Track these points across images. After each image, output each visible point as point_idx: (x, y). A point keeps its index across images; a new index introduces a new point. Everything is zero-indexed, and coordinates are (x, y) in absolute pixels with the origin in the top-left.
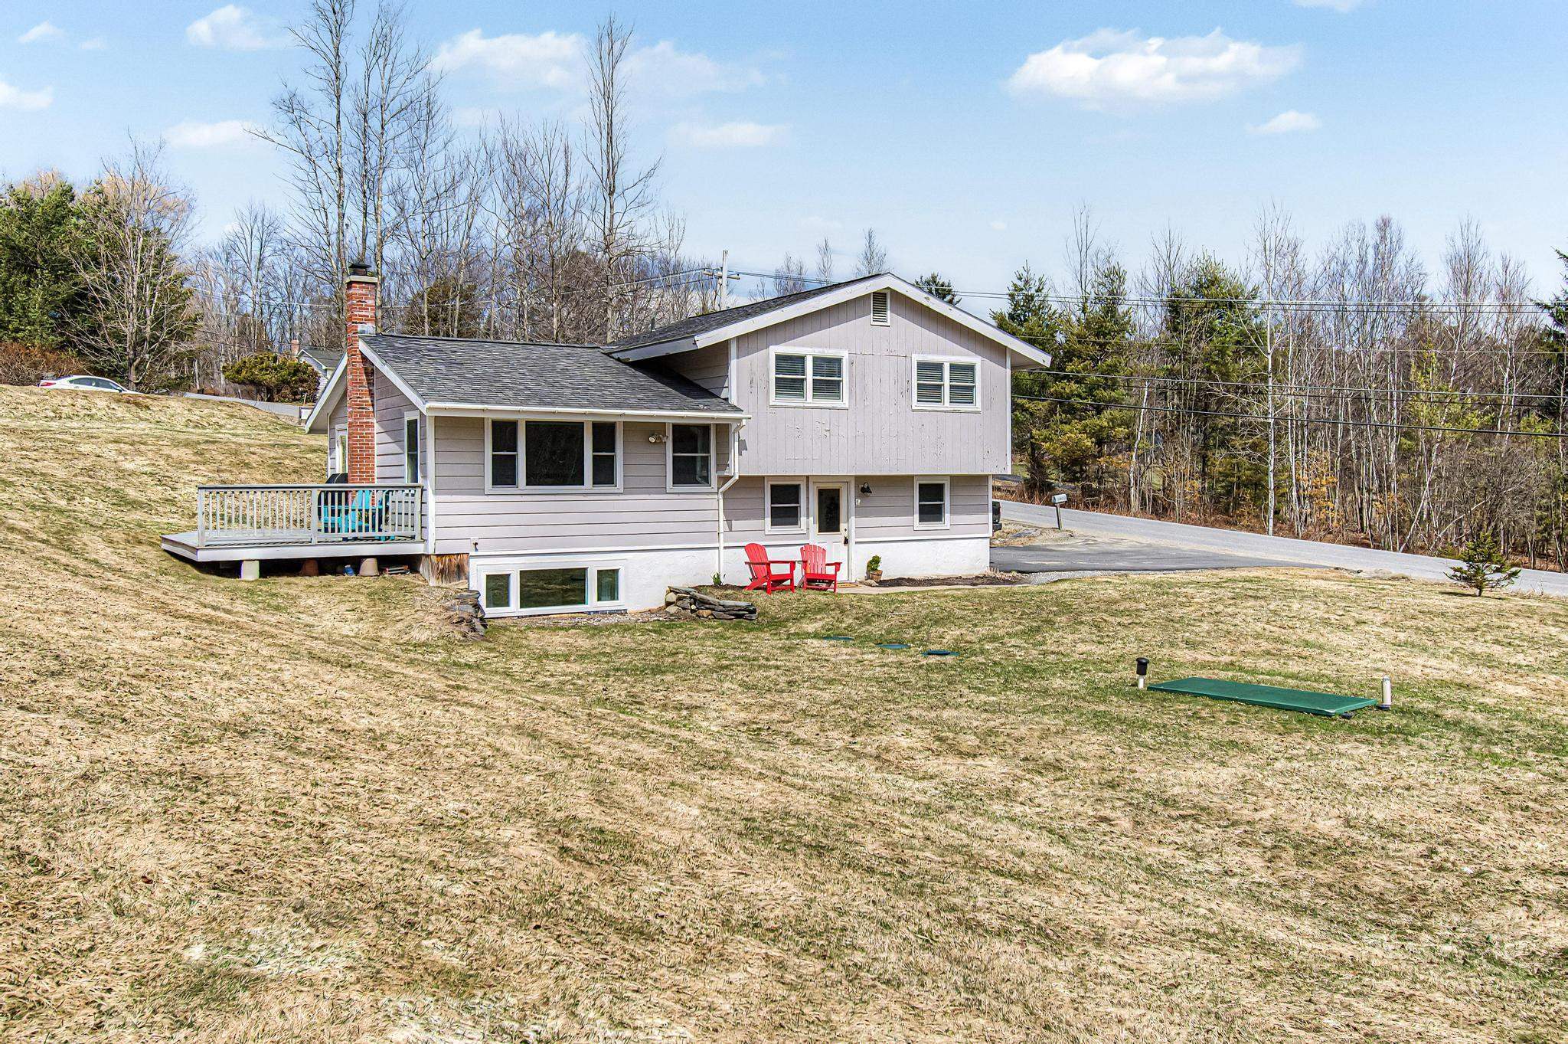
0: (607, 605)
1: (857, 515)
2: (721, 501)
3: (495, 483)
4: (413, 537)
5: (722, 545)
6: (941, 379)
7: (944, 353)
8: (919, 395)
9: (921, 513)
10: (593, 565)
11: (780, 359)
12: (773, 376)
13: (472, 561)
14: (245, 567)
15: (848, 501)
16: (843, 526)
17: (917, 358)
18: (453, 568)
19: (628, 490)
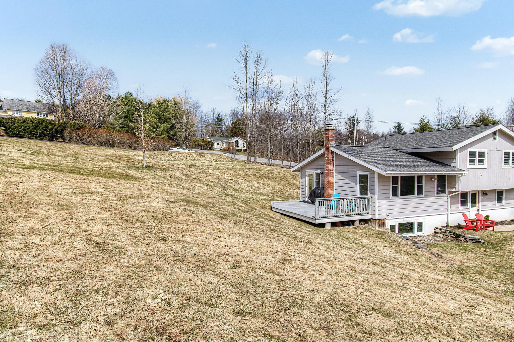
0: (420, 233)
1: (482, 202)
2: (449, 199)
3: (393, 195)
4: (368, 213)
5: (449, 212)
6: (509, 158)
7: (511, 149)
8: (504, 163)
9: (498, 200)
10: (416, 221)
11: (470, 152)
12: (468, 158)
13: (387, 221)
14: (326, 225)
15: (479, 198)
16: (477, 205)
17: (504, 151)
18: (382, 223)
19: (426, 196)
